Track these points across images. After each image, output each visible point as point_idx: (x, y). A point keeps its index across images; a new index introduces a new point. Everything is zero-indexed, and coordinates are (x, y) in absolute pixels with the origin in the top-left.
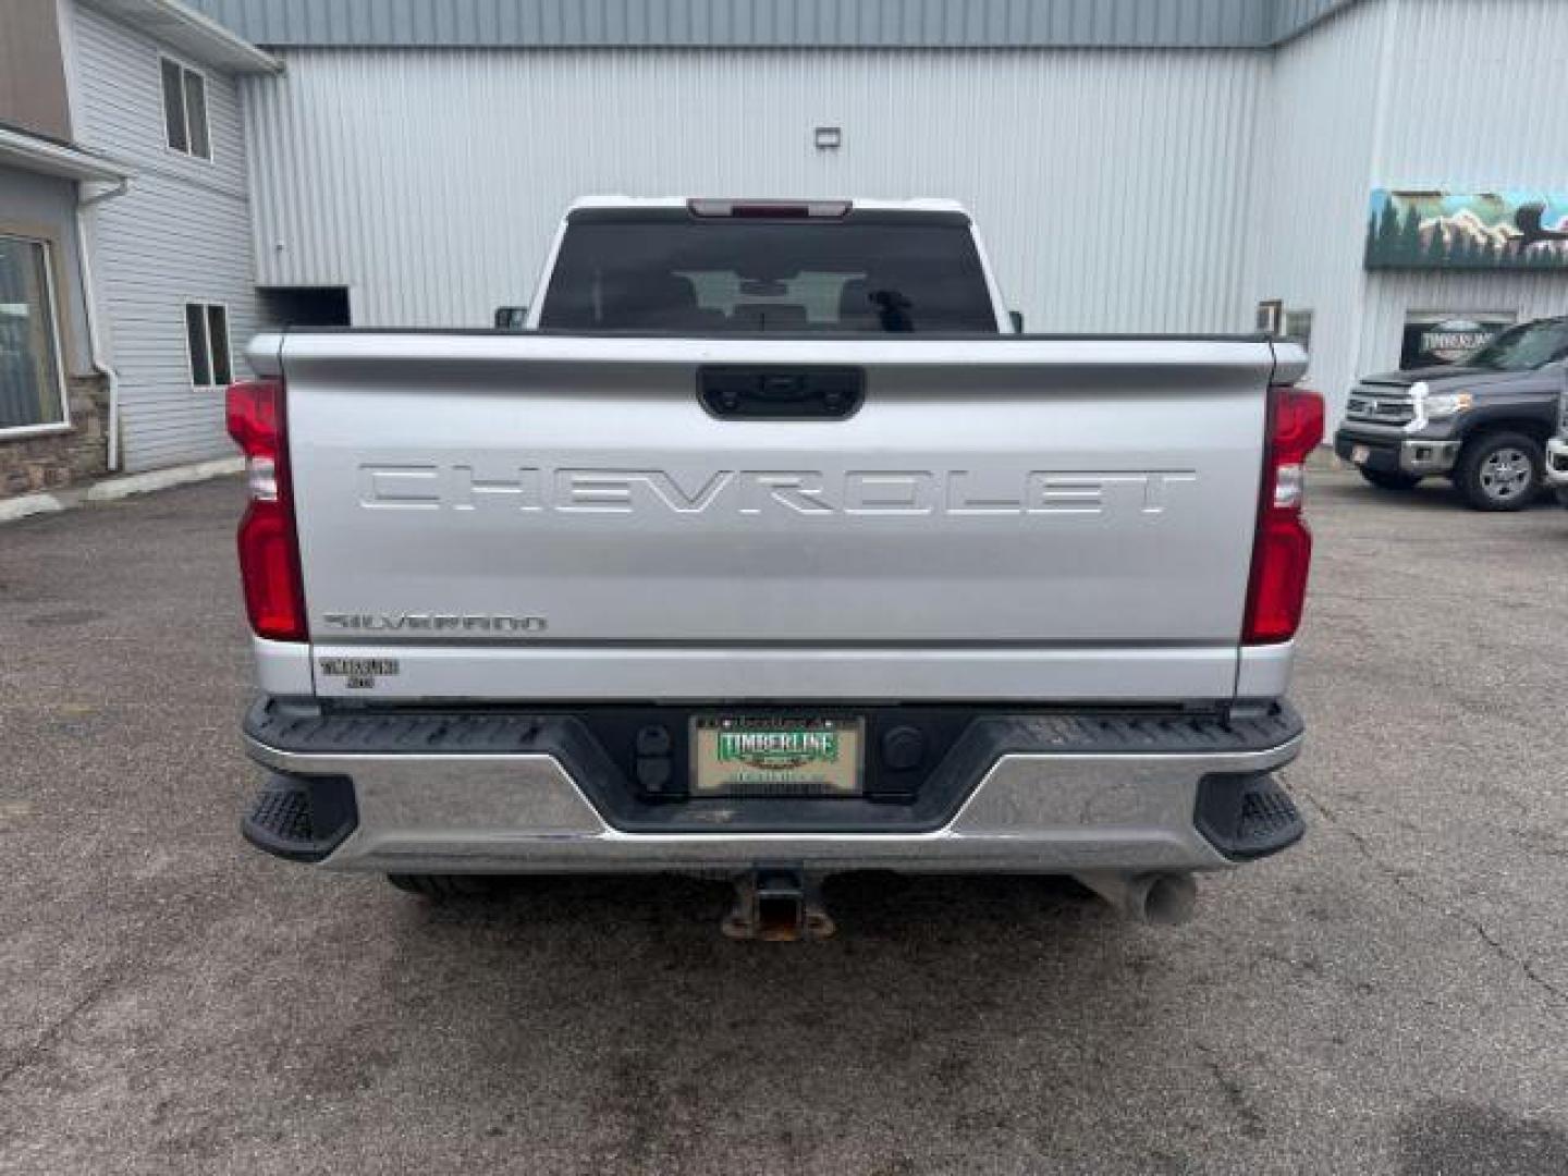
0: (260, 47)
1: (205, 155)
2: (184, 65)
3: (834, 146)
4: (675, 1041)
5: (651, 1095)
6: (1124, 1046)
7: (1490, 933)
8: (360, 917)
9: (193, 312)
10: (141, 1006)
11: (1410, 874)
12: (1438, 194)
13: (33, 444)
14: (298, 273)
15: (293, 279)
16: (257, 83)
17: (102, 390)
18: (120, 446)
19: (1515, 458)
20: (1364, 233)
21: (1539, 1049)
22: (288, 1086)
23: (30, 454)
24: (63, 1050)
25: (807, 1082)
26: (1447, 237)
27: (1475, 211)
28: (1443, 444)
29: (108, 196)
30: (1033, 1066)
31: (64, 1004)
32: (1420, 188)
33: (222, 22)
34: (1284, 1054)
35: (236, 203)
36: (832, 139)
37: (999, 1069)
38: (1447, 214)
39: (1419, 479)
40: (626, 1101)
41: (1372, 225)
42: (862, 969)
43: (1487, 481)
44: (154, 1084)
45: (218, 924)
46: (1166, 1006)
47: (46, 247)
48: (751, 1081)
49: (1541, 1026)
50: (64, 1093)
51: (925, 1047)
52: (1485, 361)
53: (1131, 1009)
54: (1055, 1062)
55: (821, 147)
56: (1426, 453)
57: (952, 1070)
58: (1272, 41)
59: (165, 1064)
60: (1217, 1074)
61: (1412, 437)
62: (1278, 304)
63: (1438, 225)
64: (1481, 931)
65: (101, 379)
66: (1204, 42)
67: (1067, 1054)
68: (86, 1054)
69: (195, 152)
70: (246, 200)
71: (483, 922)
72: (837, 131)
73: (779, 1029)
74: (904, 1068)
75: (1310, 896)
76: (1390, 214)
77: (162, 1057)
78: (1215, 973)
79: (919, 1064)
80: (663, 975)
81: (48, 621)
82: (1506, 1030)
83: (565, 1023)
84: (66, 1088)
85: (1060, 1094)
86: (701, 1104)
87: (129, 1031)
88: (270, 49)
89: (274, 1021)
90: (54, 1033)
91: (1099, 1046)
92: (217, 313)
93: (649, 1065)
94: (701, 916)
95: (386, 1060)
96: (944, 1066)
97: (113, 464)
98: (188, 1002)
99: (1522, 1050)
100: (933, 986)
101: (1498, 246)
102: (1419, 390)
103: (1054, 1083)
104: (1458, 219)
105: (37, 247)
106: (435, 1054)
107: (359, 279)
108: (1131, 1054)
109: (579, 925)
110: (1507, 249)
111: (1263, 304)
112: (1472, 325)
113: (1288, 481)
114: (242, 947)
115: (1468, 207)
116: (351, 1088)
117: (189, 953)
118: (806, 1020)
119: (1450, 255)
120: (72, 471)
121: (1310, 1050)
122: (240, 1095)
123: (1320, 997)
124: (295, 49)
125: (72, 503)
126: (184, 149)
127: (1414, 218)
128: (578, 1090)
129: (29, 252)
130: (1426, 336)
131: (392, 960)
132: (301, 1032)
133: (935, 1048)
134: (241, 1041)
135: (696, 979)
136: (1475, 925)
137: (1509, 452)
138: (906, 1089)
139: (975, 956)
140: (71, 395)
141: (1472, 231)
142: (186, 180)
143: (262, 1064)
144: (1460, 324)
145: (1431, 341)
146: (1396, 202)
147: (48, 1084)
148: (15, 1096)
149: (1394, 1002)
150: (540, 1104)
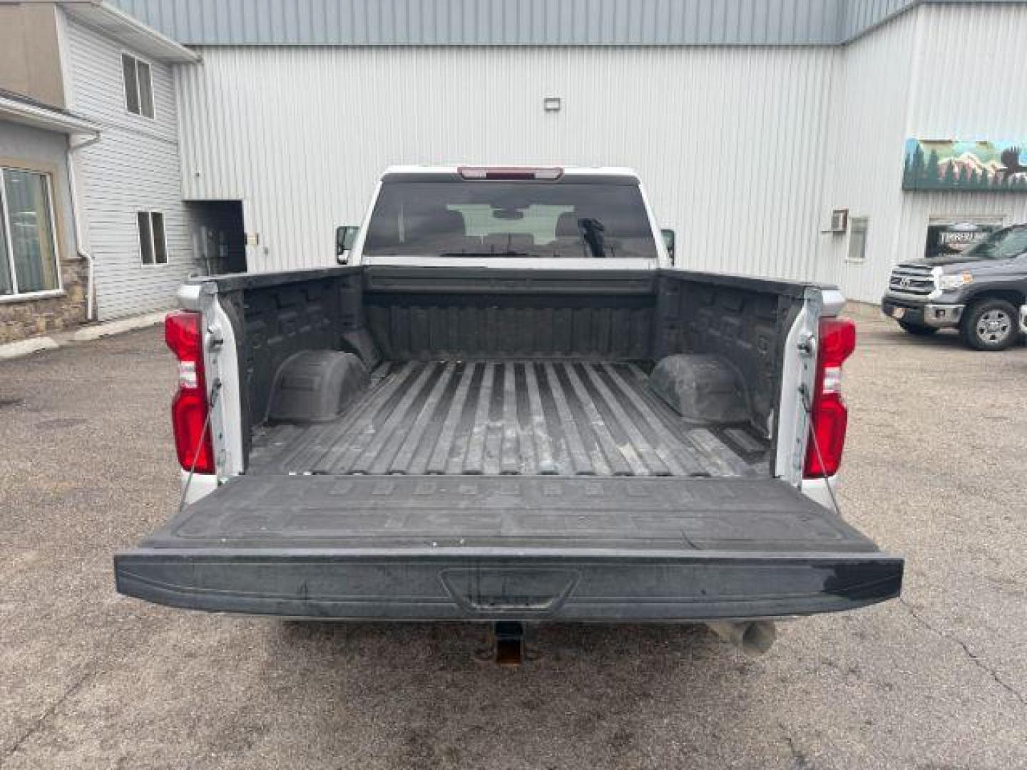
0: (186, 46)
1: (151, 115)
2: (137, 58)
3: (556, 110)
4: (445, 719)
5: (429, 756)
6: (732, 725)
7: (971, 648)
8: (246, 632)
9: (142, 217)
10: (108, 691)
11: (920, 607)
12: (950, 142)
13: (39, 304)
14: (210, 191)
15: (206, 195)
16: (184, 68)
17: (84, 268)
18: (95, 303)
19: (1000, 316)
20: (902, 166)
21: (999, 730)
22: (200, 747)
23: (37, 310)
24: (59, 722)
25: (528, 748)
26: (956, 170)
27: (975, 153)
28: (953, 307)
29: (89, 143)
30: (672, 739)
31: (59, 690)
32: (938, 138)
33: (162, 32)
34: (834, 732)
35: (169, 146)
36: (555, 105)
37: (651, 740)
38: (957, 155)
39: (937, 329)
40: (413, 759)
41: (907, 162)
42: (566, 671)
43: (982, 331)
44: (116, 744)
45: (157, 637)
46: (760, 697)
47: (48, 178)
48: (493, 747)
49: (1001, 714)
50: (59, 750)
51: (604, 724)
52: (981, 252)
53: (737, 699)
54: (686, 735)
55: (548, 110)
56: (942, 313)
57: (622, 740)
58: (842, 41)
59: (123, 731)
60: (791, 745)
61: (932, 302)
62: (846, 212)
63: (950, 162)
64: (965, 648)
65: (83, 261)
66: (797, 41)
67: (695, 730)
68: (74, 725)
69: (144, 114)
70: (177, 144)
71: (325, 636)
72: (558, 100)
73: (511, 711)
74: (590, 739)
75: (855, 622)
76: (918, 155)
77: (121, 727)
78: (791, 675)
79: (601, 735)
80: (439, 673)
81: (49, 425)
82: (979, 717)
83: (376, 705)
84: (60, 748)
85: (689, 757)
86: (460, 762)
87: (100, 708)
88: (193, 47)
89: (192, 703)
90: (53, 709)
91: (715, 725)
92: (157, 217)
93: (428, 735)
94: (463, 633)
95: (262, 730)
96: (616, 738)
97: (90, 316)
98: (137, 689)
99: (989, 731)
100: (611, 683)
101: (990, 176)
102: (937, 271)
103: (685, 750)
104: (963, 158)
105: (43, 177)
106: (293, 726)
107: (249, 194)
108: (736, 730)
109: (384, 639)
110: (996, 177)
111: (835, 212)
112: (973, 227)
113: (833, 376)
114: (172, 653)
115: (971, 150)
116: (240, 748)
117: (138, 655)
118: (527, 705)
119: (959, 182)
120: (64, 321)
121: (851, 729)
122: (169, 752)
123: (860, 692)
124: (209, 47)
125: (64, 342)
126: (138, 113)
127: (934, 158)
128: (383, 751)
129: (37, 180)
130: (943, 235)
131: (266, 662)
132: (209, 710)
133: (610, 726)
134: (171, 716)
135: (459, 676)
136: (961, 643)
137: (997, 313)
138: (592, 753)
139: (637, 662)
140: (64, 272)
141: (973, 166)
142: (138, 132)
143: (184, 732)
144: (965, 226)
145: (946, 238)
146: (922, 146)
147: (49, 744)
148: (29, 753)
149: (906, 696)
150: (359, 760)
